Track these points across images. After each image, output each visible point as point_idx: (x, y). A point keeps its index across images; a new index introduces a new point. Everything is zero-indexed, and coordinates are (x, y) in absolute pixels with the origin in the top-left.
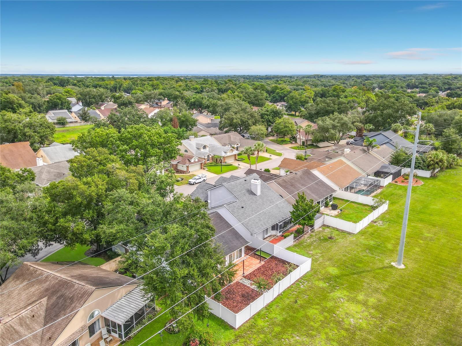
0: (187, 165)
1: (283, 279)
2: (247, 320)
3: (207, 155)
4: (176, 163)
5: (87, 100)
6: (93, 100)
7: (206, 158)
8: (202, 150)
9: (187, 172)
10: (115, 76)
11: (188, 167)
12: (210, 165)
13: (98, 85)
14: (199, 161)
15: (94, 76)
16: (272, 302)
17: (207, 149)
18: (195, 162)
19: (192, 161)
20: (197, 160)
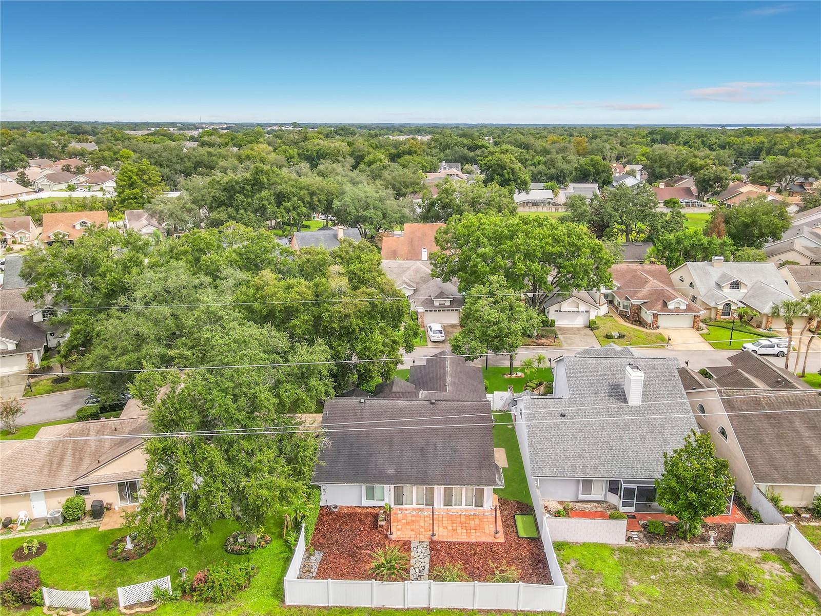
0: (655, 312)
1: (450, 581)
2: (311, 604)
3: (725, 301)
4: (639, 304)
5: (654, 170)
6: (665, 170)
7: (721, 307)
8: (727, 290)
9: (654, 325)
10: (791, 127)
11: (656, 316)
12: (723, 324)
13: (729, 143)
14: (689, 309)
15: (738, 128)
16: (397, 610)
17: (743, 291)
18: (677, 310)
19: (671, 305)
20: (683, 307)
